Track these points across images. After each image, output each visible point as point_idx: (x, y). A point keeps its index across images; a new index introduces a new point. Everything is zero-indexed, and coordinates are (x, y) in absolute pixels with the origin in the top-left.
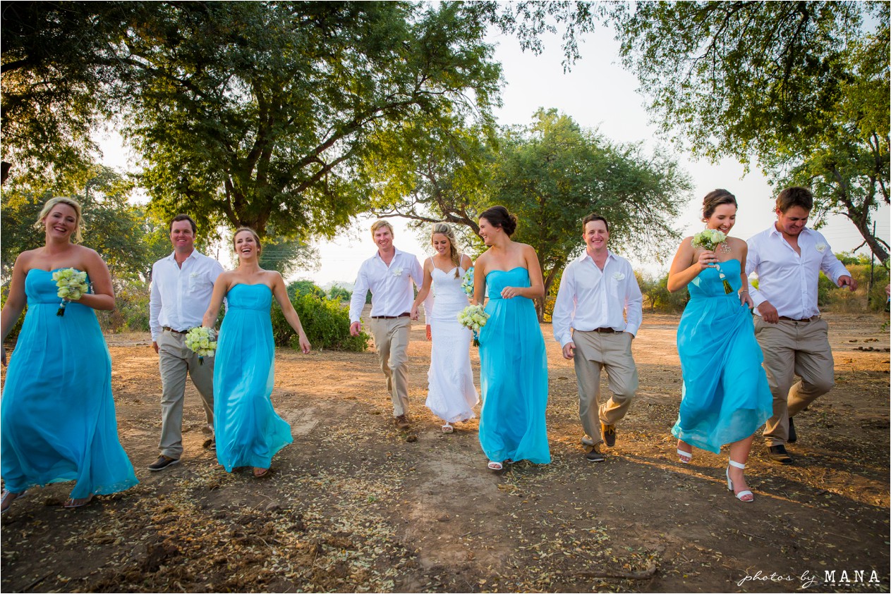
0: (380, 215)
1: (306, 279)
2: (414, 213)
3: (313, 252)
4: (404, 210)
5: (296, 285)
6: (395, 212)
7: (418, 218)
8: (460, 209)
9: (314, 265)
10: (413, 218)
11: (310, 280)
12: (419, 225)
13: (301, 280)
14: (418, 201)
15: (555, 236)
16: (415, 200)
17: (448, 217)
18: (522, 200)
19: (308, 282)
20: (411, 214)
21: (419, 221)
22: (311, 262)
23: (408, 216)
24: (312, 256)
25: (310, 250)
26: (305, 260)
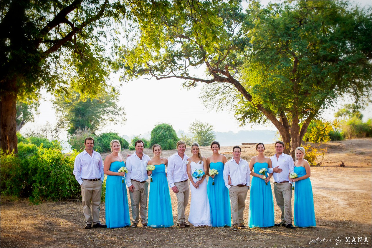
0: (159, 77)
1: (112, 131)
2: (187, 75)
3: (120, 109)
4: (179, 73)
5: (105, 136)
6: (171, 74)
7: (190, 78)
8: (225, 70)
9: (121, 120)
10: (186, 78)
11: (115, 132)
12: (193, 84)
13: (108, 132)
14: (191, 64)
15: (307, 91)
16: (188, 63)
17: (215, 77)
18: (277, 60)
19: (114, 134)
20: (185, 76)
21: (193, 81)
22: (118, 118)
23: (182, 77)
24: (120, 112)
25: (118, 108)
26: (114, 116)
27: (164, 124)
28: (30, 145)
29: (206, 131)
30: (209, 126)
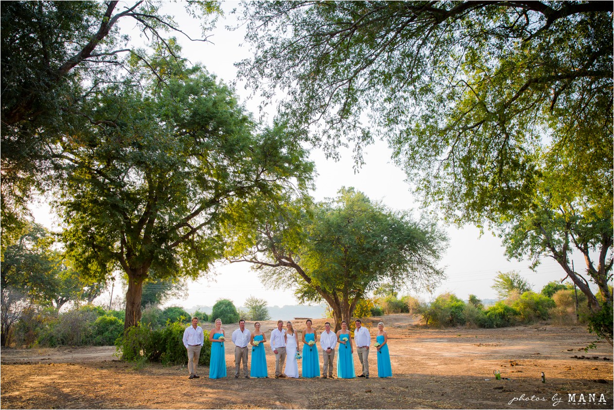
0: (232, 260)
1: (177, 305)
2: (256, 259)
3: (183, 285)
4: (249, 257)
5: (170, 310)
6: (243, 259)
7: (258, 263)
8: (288, 256)
9: (183, 295)
10: (255, 263)
11: (180, 306)
12: (260, 267)
13: (173, 306)
14: (259, 250)
15: (356, 275)
16: (256, 250)
17: (280, 262)
18: (331, 250)
19: (178, 308)
20: (254, 260)
21: (260, 265)
22: (181, 293)
23: (251, 261)
24: (183, 288)
25: (181, 284)
26: (177, 291)
27: (225, 300)
28: (112, 318)
29: (261, 306)
30: (263, 302)
